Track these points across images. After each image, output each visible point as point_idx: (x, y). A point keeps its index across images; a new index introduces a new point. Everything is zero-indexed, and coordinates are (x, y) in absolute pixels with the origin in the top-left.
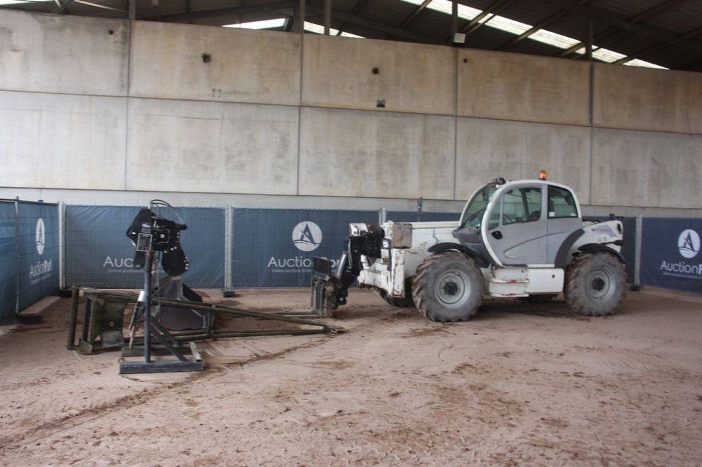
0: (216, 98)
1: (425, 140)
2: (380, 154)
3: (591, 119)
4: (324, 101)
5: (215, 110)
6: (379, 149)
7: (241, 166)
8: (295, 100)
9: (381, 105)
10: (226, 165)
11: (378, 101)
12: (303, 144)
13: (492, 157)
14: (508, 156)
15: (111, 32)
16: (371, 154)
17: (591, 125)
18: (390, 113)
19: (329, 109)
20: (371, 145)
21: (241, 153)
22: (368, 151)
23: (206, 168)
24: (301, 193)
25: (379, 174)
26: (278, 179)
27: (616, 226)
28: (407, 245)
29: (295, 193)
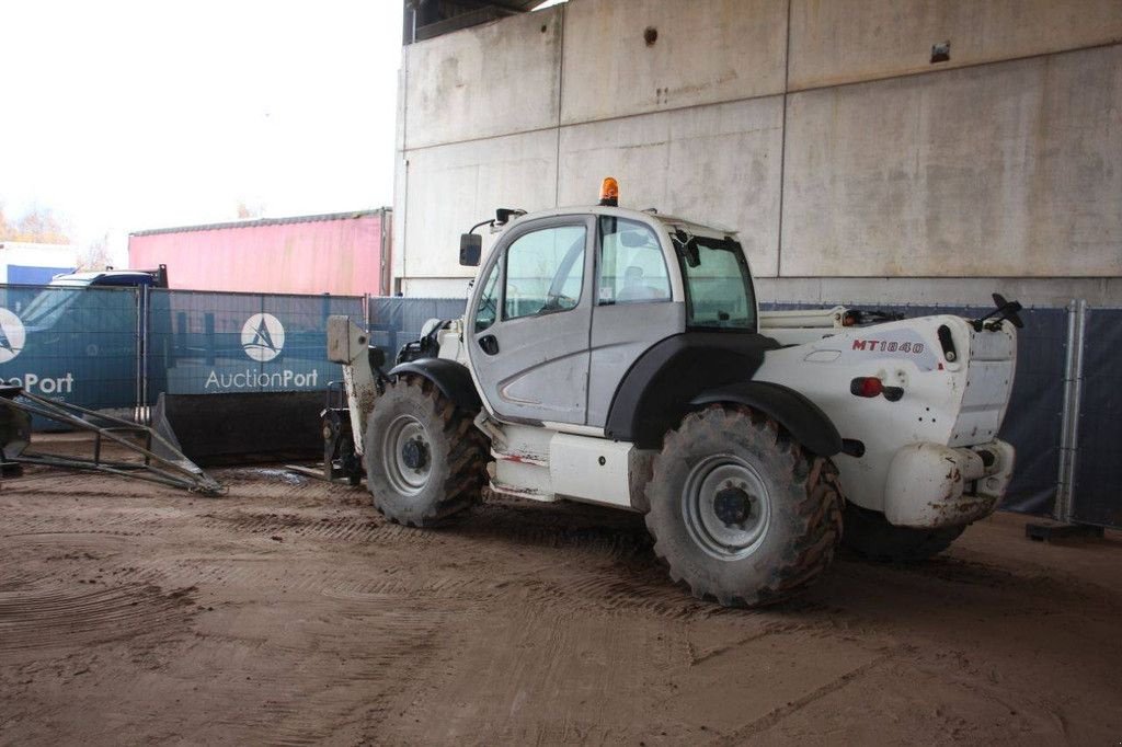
0: (663, 106)
1: (1044, 124)
2: (936, 175)
4: (827, 72)
5: (660, 127)
6: (934, 163)
8: (776, 84)
9: (940, 56)
11: (934, 48)
15: (544, 29)
16: (917, 176)
18: (960, 71)
19: (836, 89)
20: (915, 155)
22: (909, 169)
24: (784, 273)
25: (933, 222)
29: (774, 273)
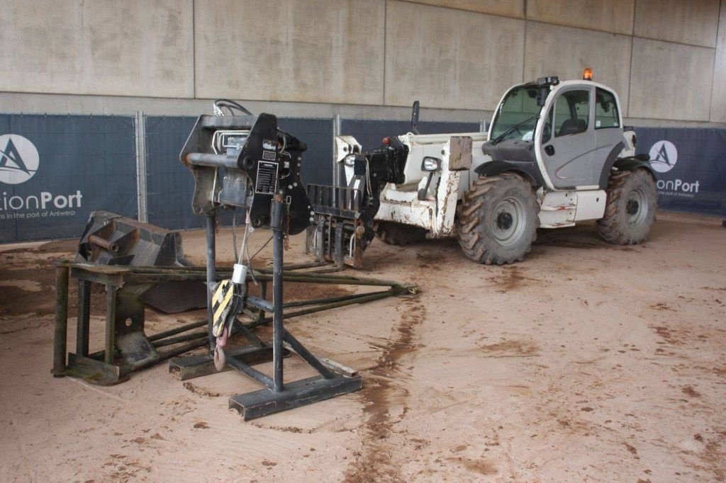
1: (350, 28)
2: (298, 44)
3: (525, 11)
6: (296, 38)
7: (114, 56)
10: (93, 54)
12: (199, 26)
13: (424, 52)
14: (441, 52)
16: (287, 44)
17: (525, 18)
20: (287, 31)
21: (114, 36)
22: (283, 39)
23: (63, 57)
24: (199, 95)
25: (297, 71)
26: (168, 74)
27: (631, 138)
28: (466, 166)
